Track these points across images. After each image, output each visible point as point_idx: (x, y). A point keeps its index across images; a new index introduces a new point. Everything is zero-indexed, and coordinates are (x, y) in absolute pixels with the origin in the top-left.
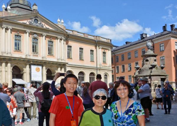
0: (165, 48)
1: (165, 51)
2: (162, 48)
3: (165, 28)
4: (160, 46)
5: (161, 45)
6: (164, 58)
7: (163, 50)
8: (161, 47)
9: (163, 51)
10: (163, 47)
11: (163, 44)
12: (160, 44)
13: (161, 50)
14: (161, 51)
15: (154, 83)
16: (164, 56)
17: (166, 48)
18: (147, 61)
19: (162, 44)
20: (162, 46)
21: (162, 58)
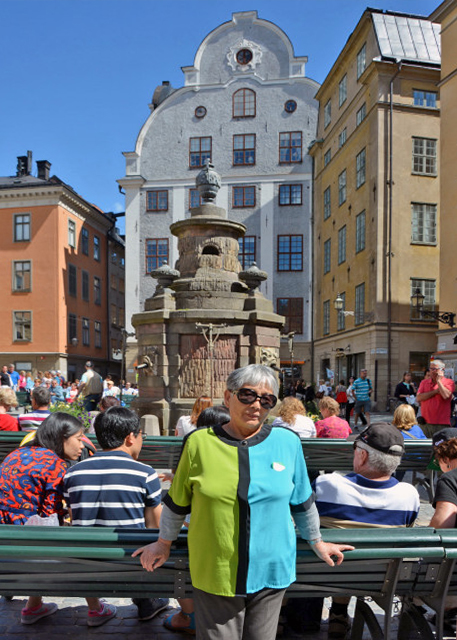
0: (33, 233)
1: (32, 242)
2: (23, 232)
3: (26, 165)
4: (16, 224)
5: (19, 220)
6: (26, 266)
7: (27, 237)
8: (19, 228)
9: (26, 242)
10: (27, 227)
11: (27, 219)
12: (16, 216)
13: (19, 237)
14: (16, 240)
15: (265, 359)
16: (29, 262)
17: (40, 233)
18: (212, 250)
19: (23, 216)
20: (23, 223)
21: (19, 267)
